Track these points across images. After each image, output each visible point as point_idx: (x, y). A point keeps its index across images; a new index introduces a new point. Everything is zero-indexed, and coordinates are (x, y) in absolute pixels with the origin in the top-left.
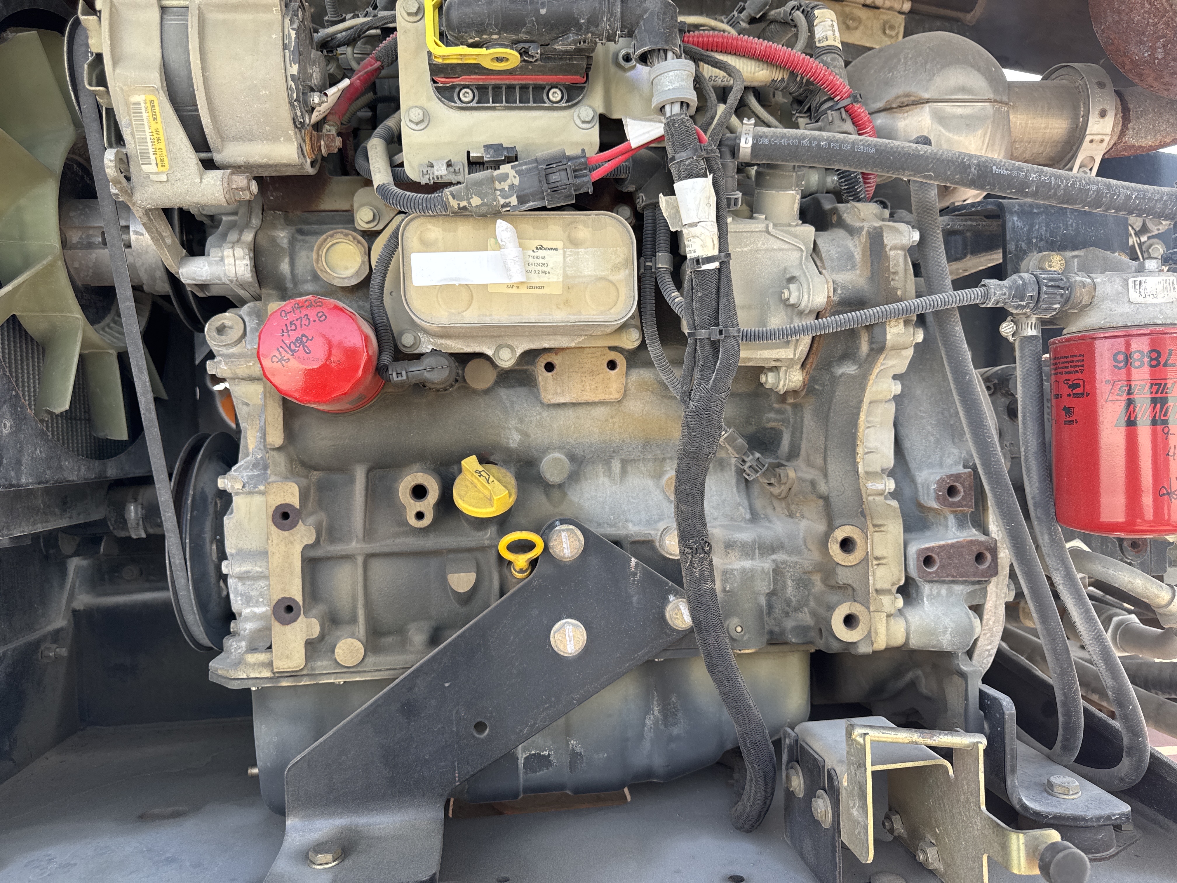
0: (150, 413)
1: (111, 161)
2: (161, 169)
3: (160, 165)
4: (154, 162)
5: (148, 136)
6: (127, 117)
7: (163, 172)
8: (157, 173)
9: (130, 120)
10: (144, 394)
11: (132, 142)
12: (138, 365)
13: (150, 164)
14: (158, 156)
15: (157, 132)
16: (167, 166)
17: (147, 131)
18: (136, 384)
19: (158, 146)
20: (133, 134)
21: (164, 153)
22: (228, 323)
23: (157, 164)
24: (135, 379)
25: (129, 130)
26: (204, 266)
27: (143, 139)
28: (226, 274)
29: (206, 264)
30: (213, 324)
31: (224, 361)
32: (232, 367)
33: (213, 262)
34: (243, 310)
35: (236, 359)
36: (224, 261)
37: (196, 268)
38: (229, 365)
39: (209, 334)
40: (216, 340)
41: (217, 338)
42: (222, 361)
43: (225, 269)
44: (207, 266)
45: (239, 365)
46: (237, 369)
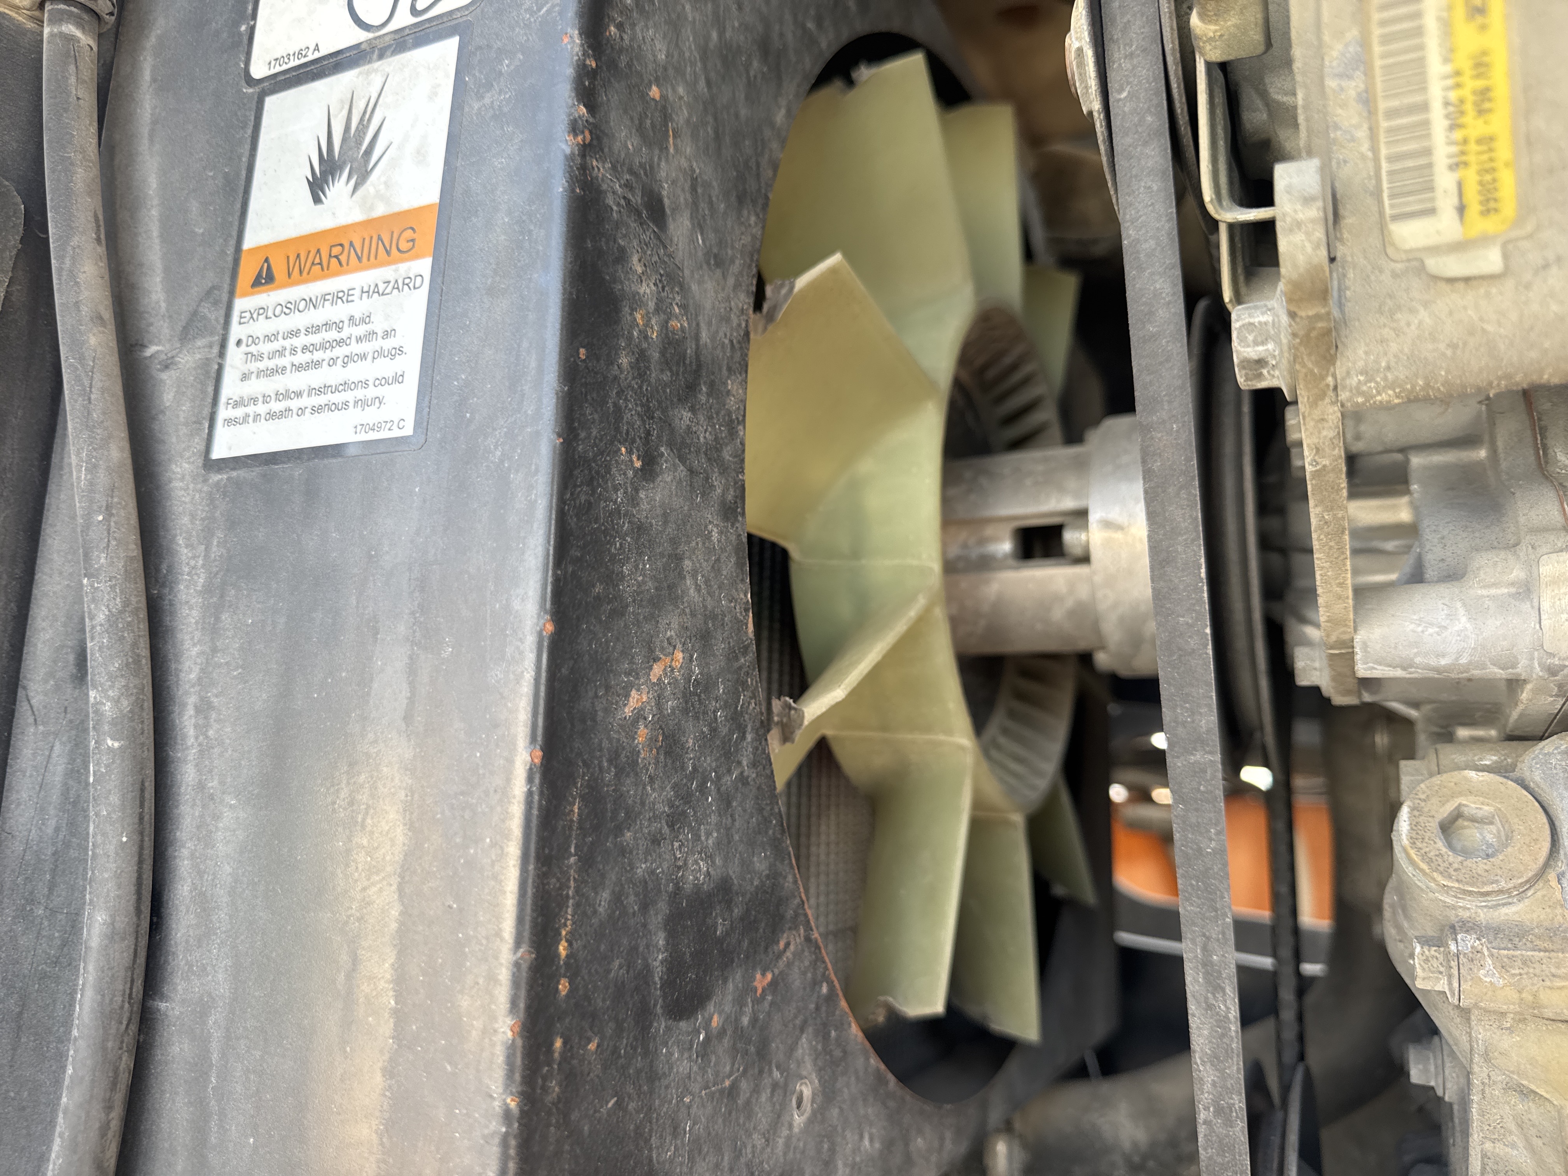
0: (1229, 1123)
1: (1307, 200)
2: (1479, 225)
3: (1474, 207)
4: (1446, 203)
5: (1436, 92)
6: (1353, 33)
7: (1484, 240)
8: (1459, 247)
9: (1365, 43)
10: (1215, 1059)
11: (1362, 134)
12: (1207, 964)
13: (1431, 212)
14: (1471, 177)
15: (1481, 66)
16: (1508, 206)
17: (1436, 67)
18: (1194, 1022)
19: (1475, 127)
20: (1367, 100)
21: (1504, 151)
22: (1472, 805)
23: (1461, 209)
24: (1192, 1007)
25: (1354, 86)
26: (1452, 616)
27: (1412, 109)
28: (1542, 646)
29: (1461, 611)
30: (1426, 810)
31: (1492, 955)
32: (1526, 981)
33: (1487, 602)
34: (1536, 763)
35: (1540, 950)
36: (1536, 600)
37: (1419, 625)
38: (1513, 972)
39: (1419, 844)
40: (1451, 871)
41: (1456, 866)
42: (1486, 953)
43: (1538, 626)
44: (1464, 619)
45: (1554, 976)
46: (1548, 991)
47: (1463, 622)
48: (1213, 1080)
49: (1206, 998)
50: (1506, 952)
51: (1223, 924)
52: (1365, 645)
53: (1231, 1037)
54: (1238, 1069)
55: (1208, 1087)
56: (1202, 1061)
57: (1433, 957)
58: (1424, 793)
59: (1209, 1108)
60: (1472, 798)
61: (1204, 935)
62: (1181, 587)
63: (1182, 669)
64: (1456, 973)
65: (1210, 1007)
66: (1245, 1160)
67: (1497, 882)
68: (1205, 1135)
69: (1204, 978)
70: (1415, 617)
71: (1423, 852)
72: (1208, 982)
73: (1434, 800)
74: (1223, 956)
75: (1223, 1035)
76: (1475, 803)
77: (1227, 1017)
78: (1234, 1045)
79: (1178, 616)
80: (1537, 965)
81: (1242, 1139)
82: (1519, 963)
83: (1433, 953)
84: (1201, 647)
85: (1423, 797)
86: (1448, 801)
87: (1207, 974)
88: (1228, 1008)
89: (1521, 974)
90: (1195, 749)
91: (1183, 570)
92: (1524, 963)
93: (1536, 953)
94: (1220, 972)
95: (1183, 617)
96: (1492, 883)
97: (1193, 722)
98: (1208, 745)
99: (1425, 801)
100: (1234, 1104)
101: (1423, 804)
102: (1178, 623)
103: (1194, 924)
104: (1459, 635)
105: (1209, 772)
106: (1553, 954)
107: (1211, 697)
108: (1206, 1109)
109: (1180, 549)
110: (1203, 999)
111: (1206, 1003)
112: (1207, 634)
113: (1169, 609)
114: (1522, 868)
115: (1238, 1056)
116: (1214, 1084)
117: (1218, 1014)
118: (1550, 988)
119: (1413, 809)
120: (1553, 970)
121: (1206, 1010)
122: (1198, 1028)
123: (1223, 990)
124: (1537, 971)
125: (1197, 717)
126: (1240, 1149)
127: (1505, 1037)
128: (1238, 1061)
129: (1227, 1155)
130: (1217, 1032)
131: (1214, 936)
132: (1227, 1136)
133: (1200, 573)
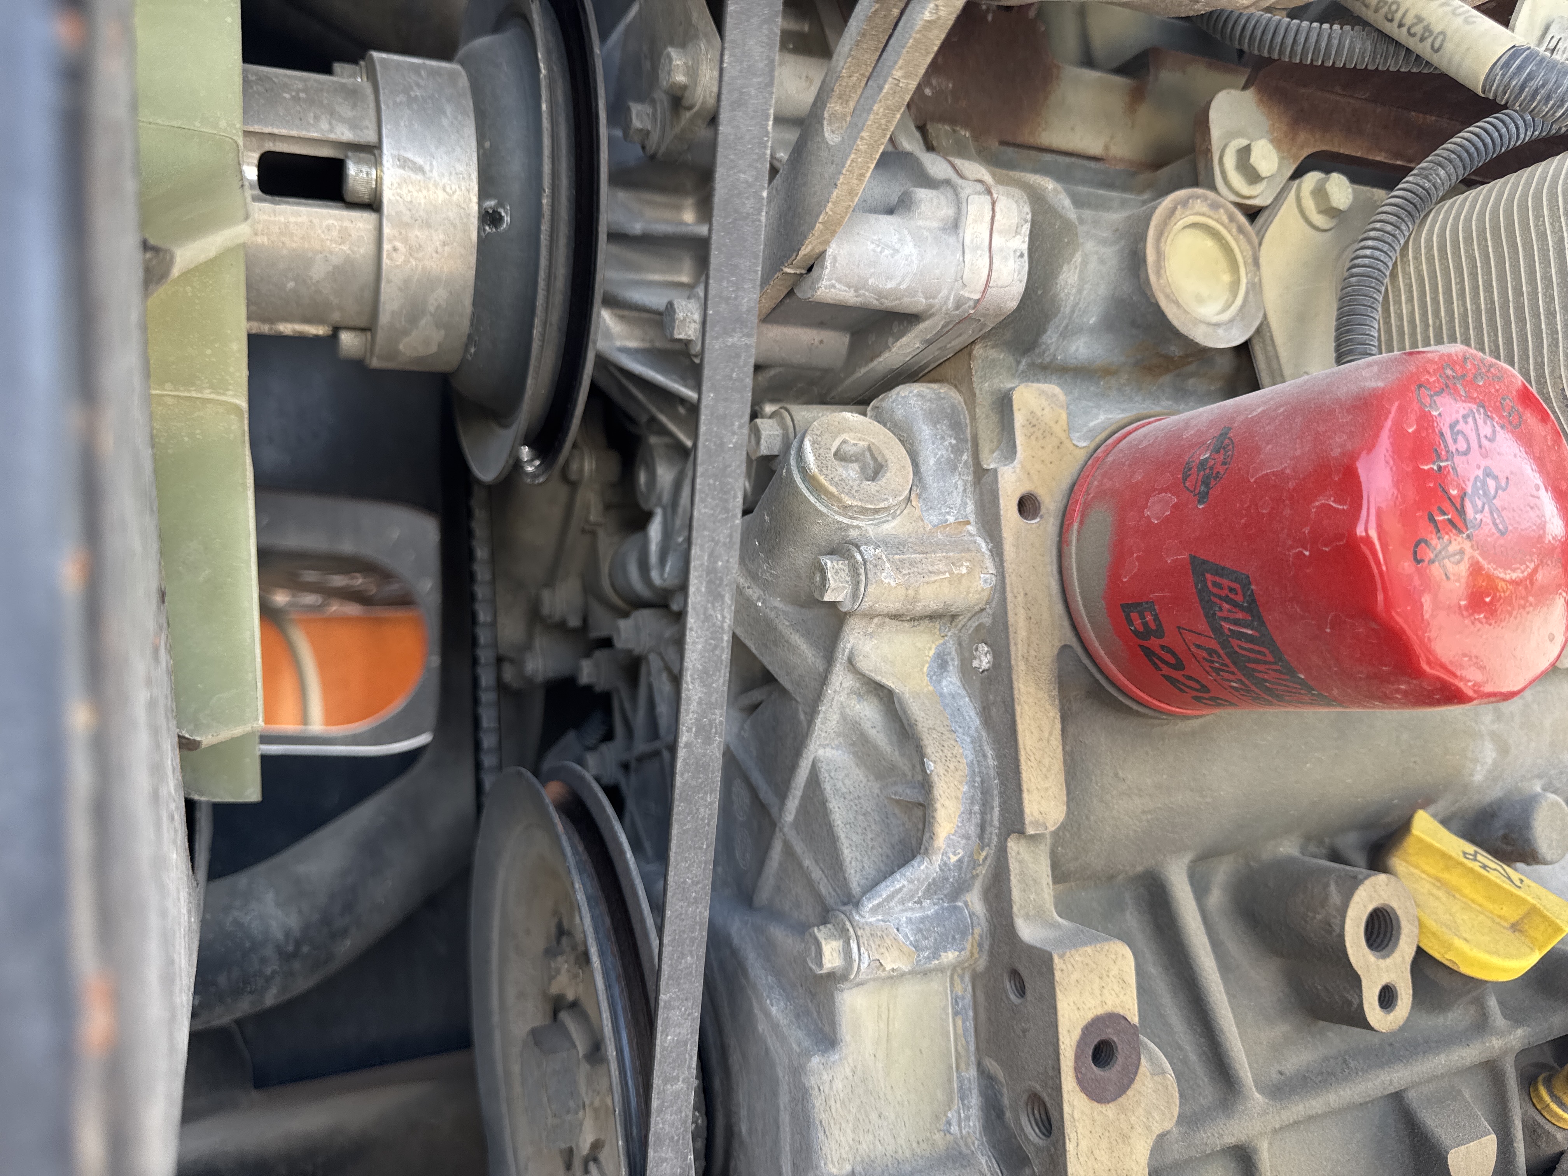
26: (902, 242)
28: (962, 278)
29: (908, 238)
30: (823, 443)
31: (889, 560)
32: (912, 580)
33: (926, 233)
34: (897, 405)
35: (919, 553)
36: (961, 235)
37: (878, 246)
38: (904, 572)
39: (825, 472)
40: (853, 492)
41: (856, 488)
42: (885, 559)
43: (961, 259)
44: (911, 245)
45: (930, 572)
46: (926, 586)
47: (909, 248)
48: (700, 698)
49: (706, 609)
50: (898, 556)
51: (731, 527)
52: (835, 259)
53: (722, 647)
54: (724, 682)
55: (694, 706)
56: (693, 679)
57: (841, 569)
58: (818, 430)
59: (691, 729)
60: (852, 435)
61: (713, 540)
62: (747, 137)
63: (735, 235)
64: (863, 577)
65: (707, 618)
66: (717, 776)
67: (886, 499)
68: (684, 760)
69: (707, 588)
70: (875, 238)
71: (829, 477)
72: (710, 591)
73: (827, 436)
74: (728, 561)
75: (716, 647)
76: (854, 439)
77: (722, 627)
78: (724, 657)
79: (740, 171)
80: (919, 565)
81: (718, 755)
82: (907, 564)
83: (840, 566)
84: (756, 212)
85: (818, 433)
86: (837, 436)
87: (710, 582)
88: (724, 617)
89: (909, 574)
90: (734, 330)
91: (752, 118)
92: (911, 564)
93: (918, 555)
94: (721, 579)
95: (744, 173)
96: (884, 501)
97: (736, 298)
98: (746, 326)
99: (820, 436)
100: (715, 719)
101: (819, 439)
102: (738, 180)
103: (705, 528)
104: (907, 260)
105: (743, 358)
106: (929, 555)
107: (756, 272)
108: (689, 730)
109: (753, 92)
110: (702, 611)
111: (705, 614)
112: (763, 198)
113: (731, 161)
114: (900, 488)
115: (726, 667)
116: (700, 702)
117: (714, 625)
118: (928, 583)
119: (813, 443)
120: (930, 568)
121: (703, 622)
122: (694, 643)
123: (722, 597)
124: (920, 570)
125: (740, 293)
126: (714, 766)
127: (867, 642)
128: (725, 673)
129: (701, 775)
130: (710, 644)
131: (722, 540)
132: (704, 755)
133: (767, 125)
